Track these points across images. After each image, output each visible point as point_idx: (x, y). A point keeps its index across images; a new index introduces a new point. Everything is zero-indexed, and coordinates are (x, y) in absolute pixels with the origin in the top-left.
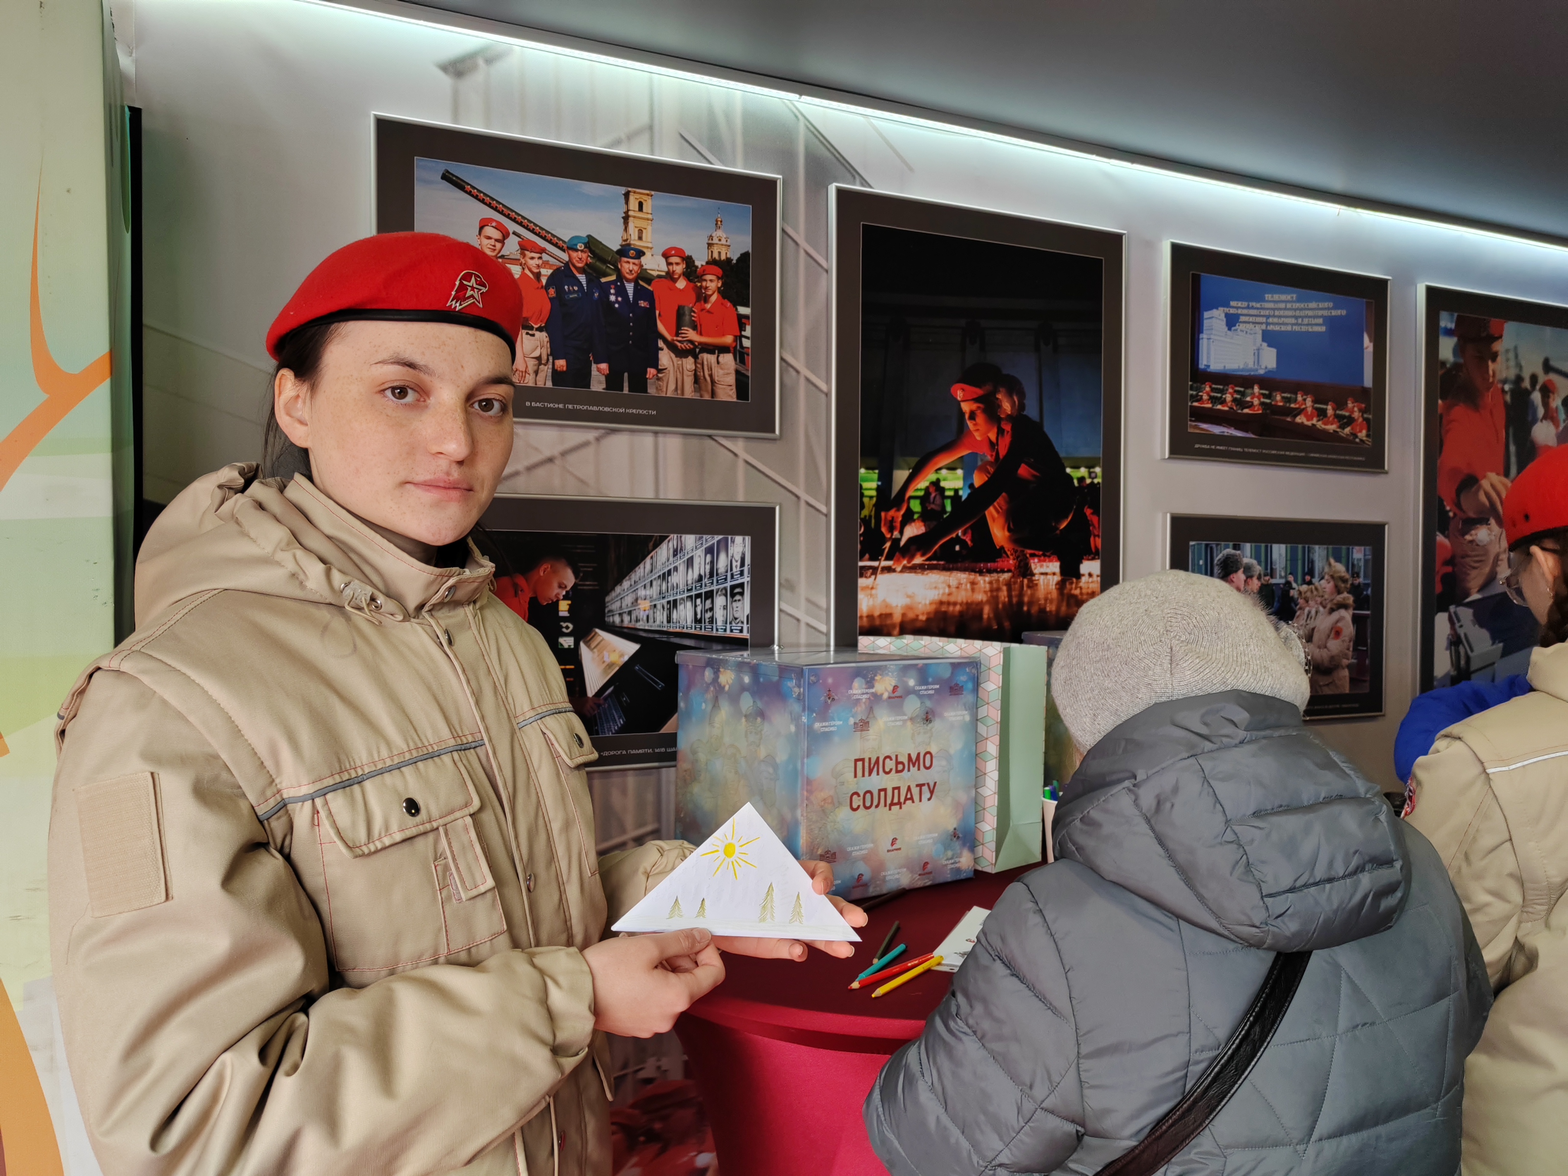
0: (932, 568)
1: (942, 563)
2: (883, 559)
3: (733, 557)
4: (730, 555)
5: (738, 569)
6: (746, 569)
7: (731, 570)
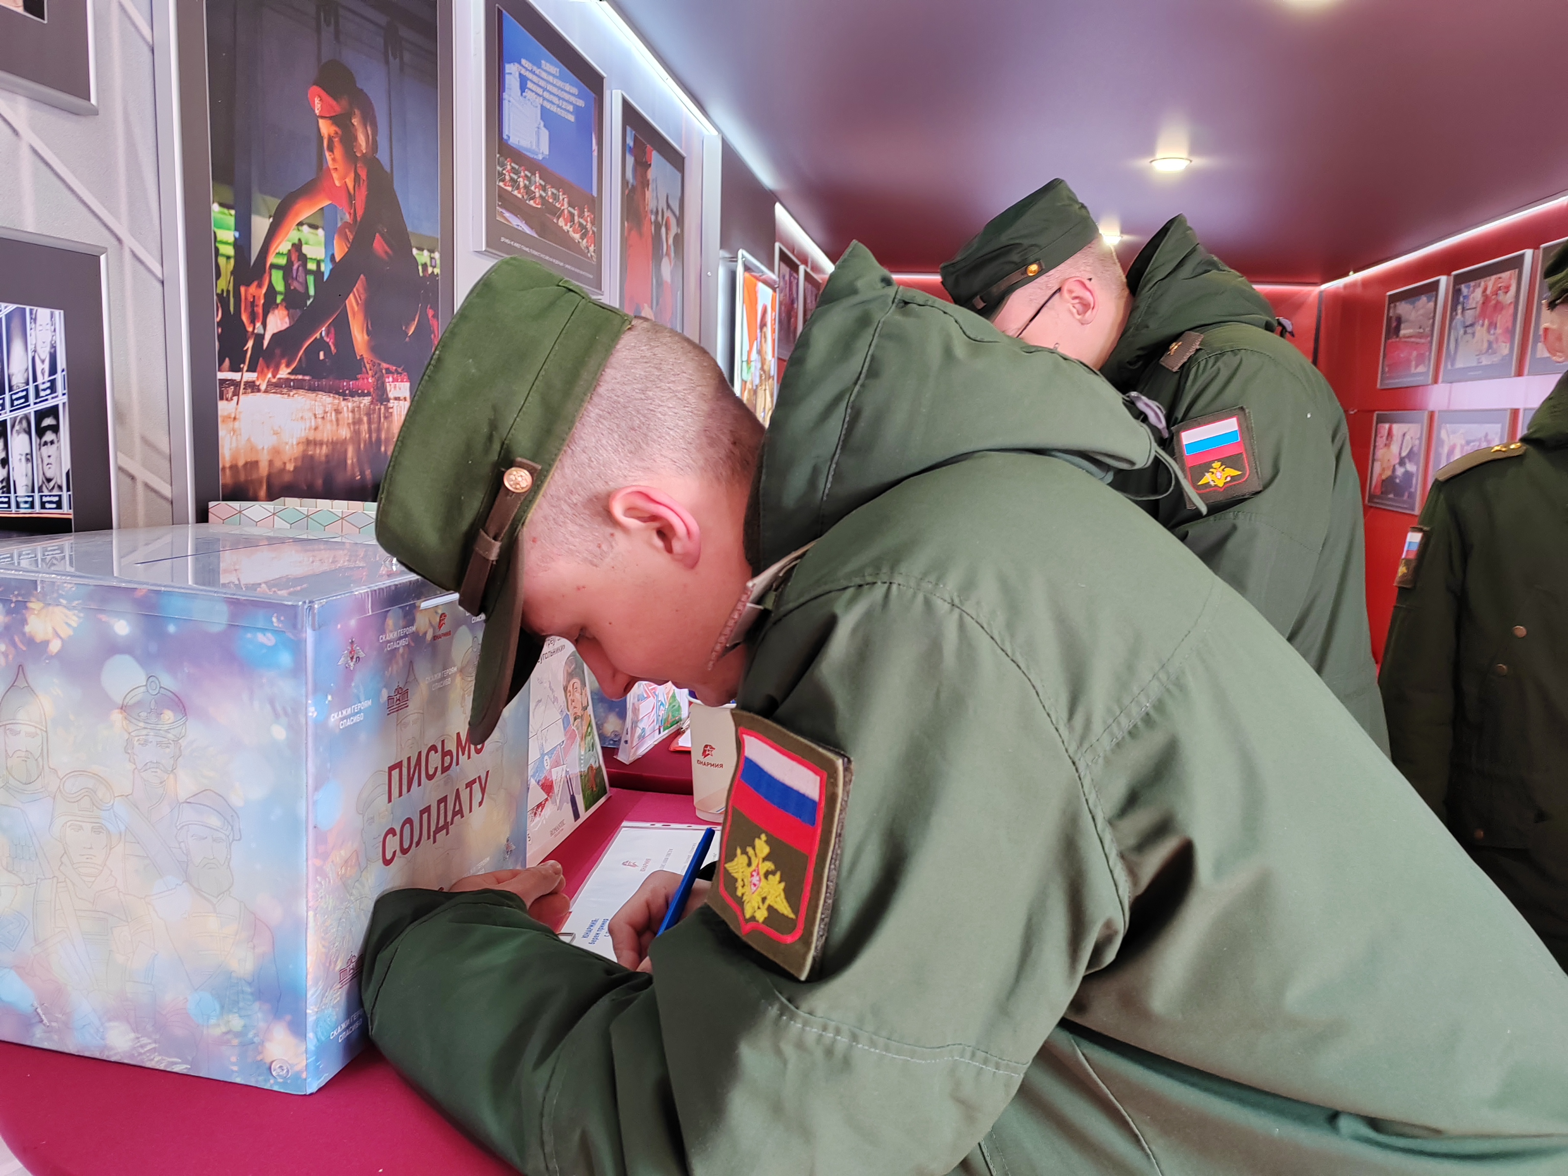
0: (299, 386)
1: (307, 378)
2: (245, 368)
3: (35, 351)
4: (30, 347)
5: (47, 378)
6: (59, 377)
7: (35, 380)
